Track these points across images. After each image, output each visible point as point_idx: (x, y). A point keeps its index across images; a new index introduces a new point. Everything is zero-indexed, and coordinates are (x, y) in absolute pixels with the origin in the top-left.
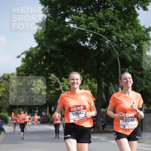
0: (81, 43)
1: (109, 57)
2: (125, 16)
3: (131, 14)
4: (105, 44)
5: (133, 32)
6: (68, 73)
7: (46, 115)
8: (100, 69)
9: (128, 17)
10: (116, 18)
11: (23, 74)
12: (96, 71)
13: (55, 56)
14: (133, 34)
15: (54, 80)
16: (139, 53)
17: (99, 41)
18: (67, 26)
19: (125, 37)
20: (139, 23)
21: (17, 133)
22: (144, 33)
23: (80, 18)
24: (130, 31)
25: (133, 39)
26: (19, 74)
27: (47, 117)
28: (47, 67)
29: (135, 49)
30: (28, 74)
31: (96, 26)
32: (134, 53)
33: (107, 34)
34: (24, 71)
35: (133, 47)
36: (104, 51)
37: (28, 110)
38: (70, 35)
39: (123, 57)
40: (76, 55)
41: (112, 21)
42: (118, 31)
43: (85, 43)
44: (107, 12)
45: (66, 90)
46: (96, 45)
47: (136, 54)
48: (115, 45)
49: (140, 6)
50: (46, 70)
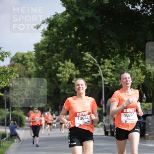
0: (130, 6)
6: (110, 50)
11: (45, 53)
13: (91, 27)
15: (91, 61)
26: (39, 53)
28: (80, 43)
30: (51, 53)
34: (46, 50)
37: (53, 106)
43: (136, 7)
45: (108, 76)
46: (151, 9)
50: (78, 48)
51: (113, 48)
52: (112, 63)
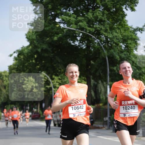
0: (71, 42)
1: (98, 56)
2: (114, 16)
3: (119, 14)
4: (94, 43)
5: (121, 32)
6: (58, 71)
7: (37, 111)
8: (90, 67)
9: (116, 17)
10: (104, 18)
11: (15, 72)
12: (86, 69)
13: (46, 55)
14: (121, 34)
15: (45, 78)
16: (127, 52)
17: (88, 40)
18: (58, 26)
19: (114, 37)
20: (127, 23)
21: (9, 129)
22: (131, 33)
23: (70, 18)
24: (118, 31)
25: (121, 38)
26: (11, 72)
27: (38, 113)
28: (38, 65)
29: (123, 48)
30: (20, 72)
31: (85, 26)
32: (122, 52)
33: (96, 34)
34: (16, 69)
35: (121, 46)
36: (93, 50)
37: (20, 106)
38: (60, 35)
39: (112, 56)
40: (66, 54)
41: (101, 21)
42: (107, 31)
43: (75, 43)
44: (96, 12)
46: (85, 44)
47: (124, 53)
48: (104, 44)
49: (128, 7)
50: (37, 68)
51: (60, 69)
52: (59, 79)
